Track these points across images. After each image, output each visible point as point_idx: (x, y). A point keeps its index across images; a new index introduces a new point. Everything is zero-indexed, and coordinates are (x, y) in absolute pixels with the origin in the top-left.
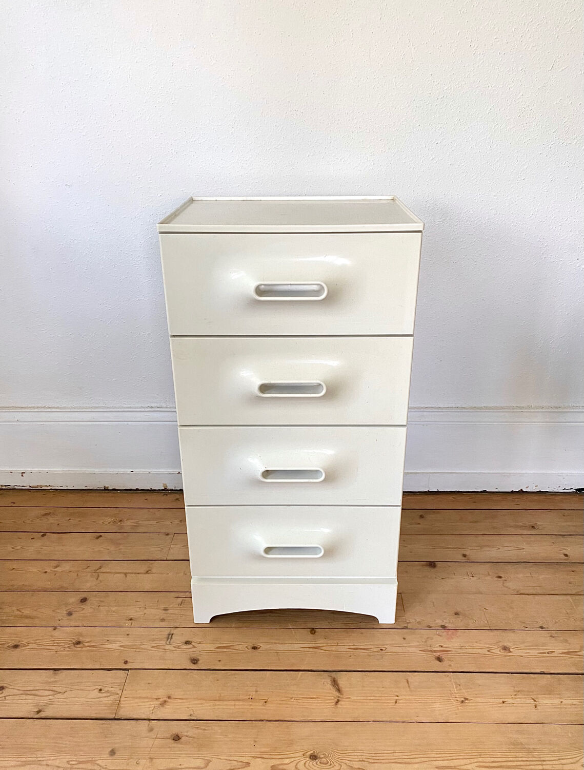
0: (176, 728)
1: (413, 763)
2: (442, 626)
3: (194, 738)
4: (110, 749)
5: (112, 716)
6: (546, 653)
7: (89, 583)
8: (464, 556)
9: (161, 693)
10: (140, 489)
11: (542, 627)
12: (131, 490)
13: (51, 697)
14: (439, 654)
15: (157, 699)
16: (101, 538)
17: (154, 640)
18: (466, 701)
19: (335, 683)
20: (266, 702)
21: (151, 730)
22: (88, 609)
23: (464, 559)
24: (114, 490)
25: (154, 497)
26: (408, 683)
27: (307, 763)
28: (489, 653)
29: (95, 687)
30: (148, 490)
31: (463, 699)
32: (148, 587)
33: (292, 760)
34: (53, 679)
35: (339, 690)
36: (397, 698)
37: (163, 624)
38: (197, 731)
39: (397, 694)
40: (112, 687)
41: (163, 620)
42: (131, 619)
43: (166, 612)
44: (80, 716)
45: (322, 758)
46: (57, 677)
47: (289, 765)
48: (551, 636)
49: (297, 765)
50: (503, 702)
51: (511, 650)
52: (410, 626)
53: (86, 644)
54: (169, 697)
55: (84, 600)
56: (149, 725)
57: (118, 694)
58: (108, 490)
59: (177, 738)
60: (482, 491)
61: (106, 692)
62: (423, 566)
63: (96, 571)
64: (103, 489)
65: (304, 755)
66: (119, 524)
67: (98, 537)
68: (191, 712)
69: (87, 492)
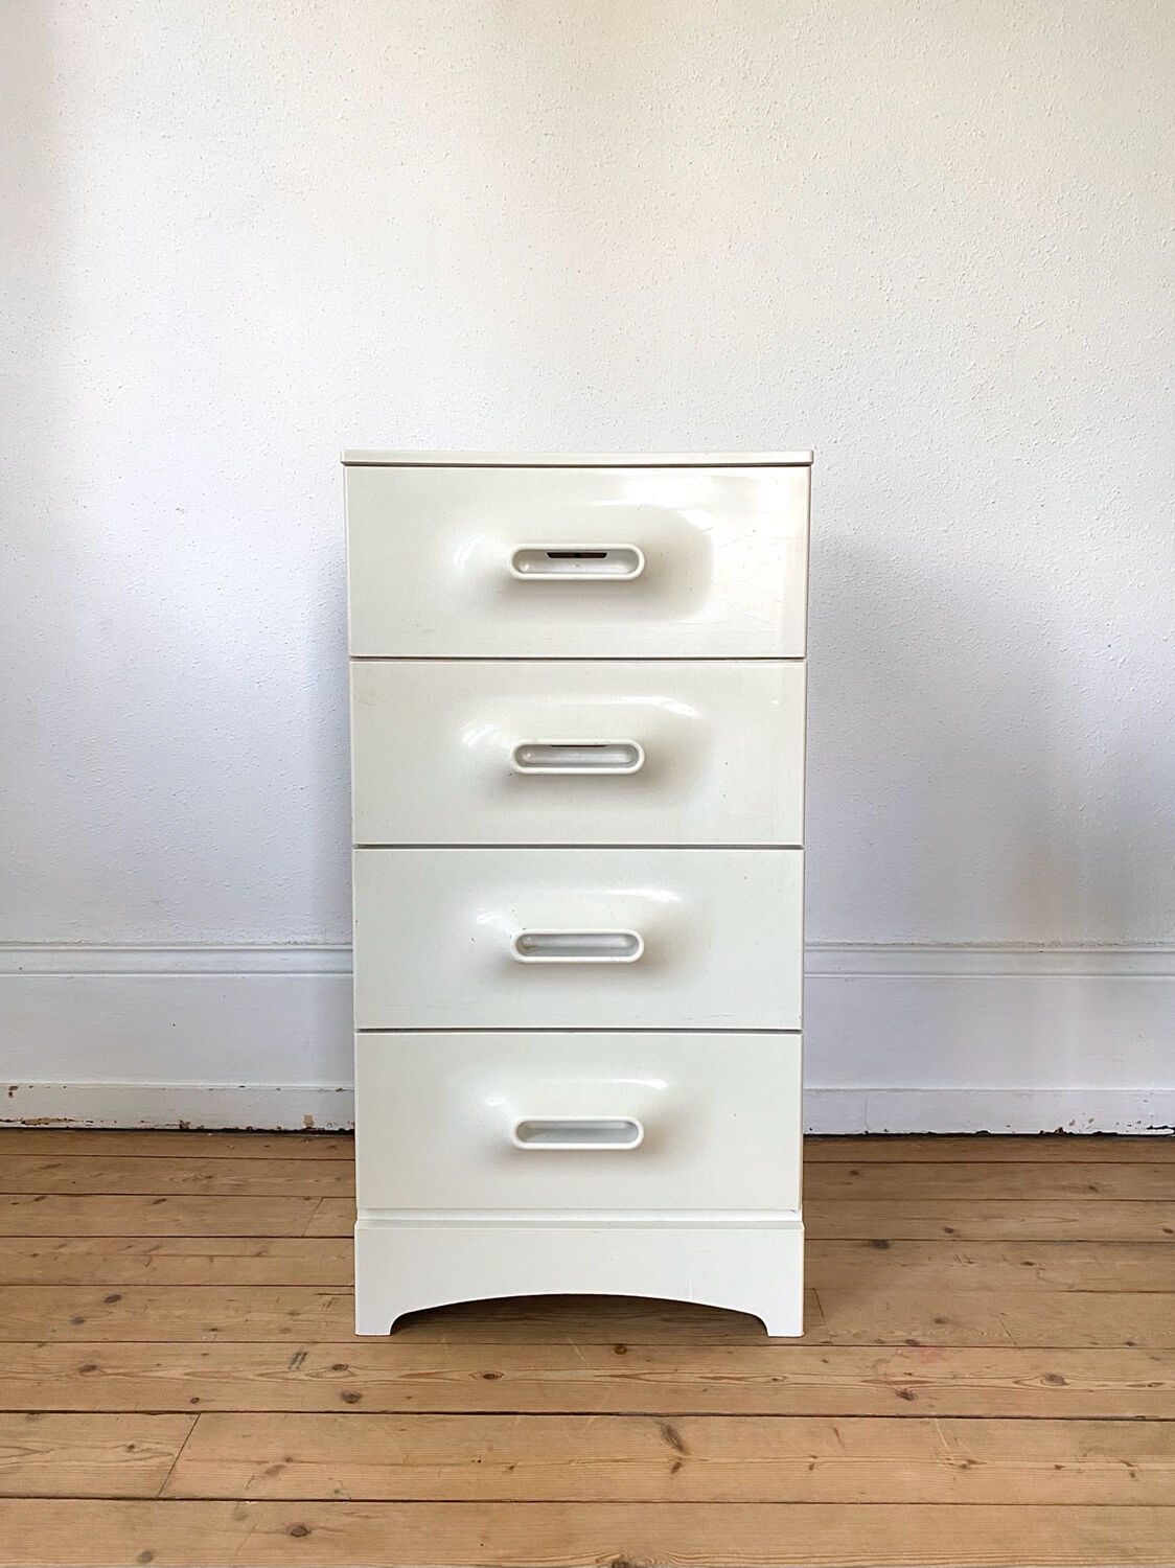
0: (298, 1514)
2: (907, 1341)
3: (340, 1531)
4: (141, 1551)
5: (154, 1494)
6: (1143, 1386)
7: (130, 1271)
8: (950, 1231)
9: (274, 1452)
10: (255, 1126)
11: (1130, 1344)
12: (236, 1131)
13: (15, 1459)
14: (903, 1387)
15: (259, 1463)
16: (164, 1203)
17: (261, 1364)
18: (973, 1466)
19: (670, 1435)
20: (512, 1468)
21: (241, 1517)
22: (119, 1313)
23: (947, 1236)
24: (200, 1130)
25: (283, 1142)
26: (838, 1435)
28: (1017, 1386)
29: (121, 1443)
30: (272, 1131)
31: (964, 1462)
32: (258, 1278)
34: (23, 1428)
35: (680, 1447)
36: (813, 1460)
37: (288, 1337)
38: (346, 1519)
39: (814, 1454)
40: (158, 1443)
41: (287, 1330)
42: (213, 1330)
43: (296, 1317)
44: (79, 1492)
46: (33, 1424)
48: (1153, 1358)
50: (1058, 1467)
51: (1066, 1381)
52: (835, 1341)
53: (110, 1371)
54: (288, 1460)
55: (114, 1299)
56: (237, 1509)
57: (171, 1454)
58: (188, 1130)
59: (300, 1532)
60: (978, 1133)
61: (142, 1451)
62: (861, 1246)
63: (146, 1254)
64: (178, 1128)
65: (597, 1561)
66: (205, 1182)
67: (157, 1202)
68: (338, 1486)
69: (143, 1133)
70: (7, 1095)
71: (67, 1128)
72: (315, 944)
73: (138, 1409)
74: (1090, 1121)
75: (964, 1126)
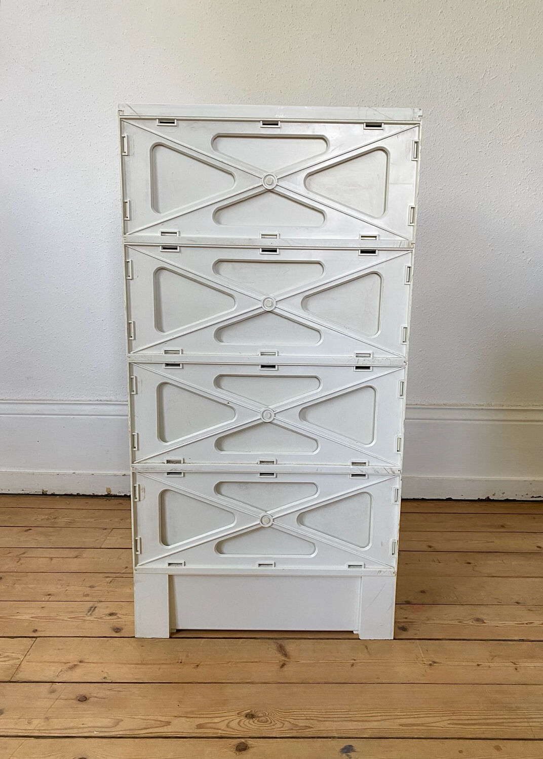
0: (83, 690)
1: (372, 721)
2: (406, 602)
3: (104, 699)
5: (8, 679)
6: (523, 624)
7: (7, 565)
8: (430, 547)
9: (73, 658)
10: (81, 494)
11: (518, 603)
12: (71, 495)
14: (403, 624)
15: (65, 663)
16: (30, 531)
17: (72, 612)
18: (435, 664)
19: (281, 649)
20: (197, 666)
21: (53, 692)
23: (430, 549)
24: (53, 495)
25: (96, 500)
26: (367, 649)
27: (241, 724)
28: (460, 624)
30: (90, 496)
31: (431, 662)
32: (74, 568)
33: (223, 718)
35: (286, 655)
36: (353, 661)
37: (87, 599)
38: (108, 693)
39: (355, 658)
40: (13, 653)
41: (87, 595)
42: (49, 595)
43: (93, 589)
45: (261, 717)
47: (219, 724)
48: (529, 610)
49: (228, 723)
50: (478, 665)
51: (485, 621)
54: (81, 662)
56: (51, 687)
57: (19, 659)
58: (46, 495)
59: (83, 699)
60: (447, 499)
61: (4, 657)
63: (17, 556)
64: (41, 493)
65: (238, 714)
66: (53, 520)
67: (26, 531)
68: (105, 675)
69: (24, 496)
72: (111, 401)
73: (4, 636)
74: (503, 493)
75: (440, 496)
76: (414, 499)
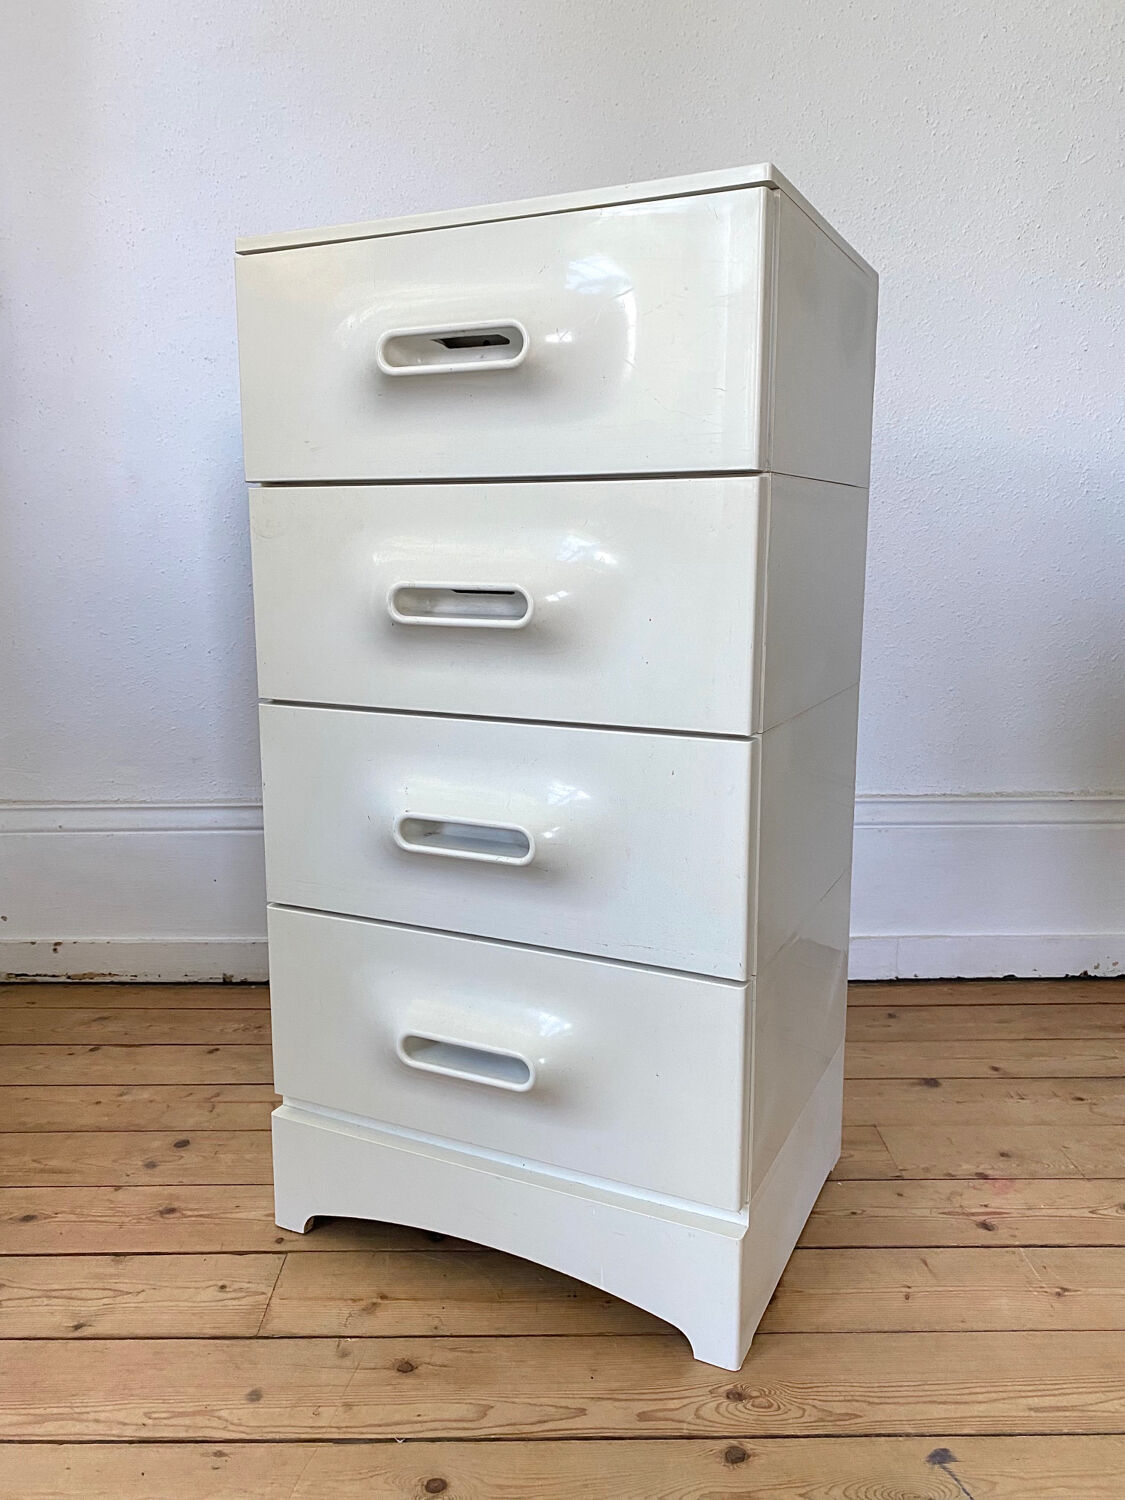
0: (403, 1350)
1: (973, 1402)
2: (977, 1174)
3: (447, 1366)
4: (249, 1390)
5: (253, 1332)
7: (191, 1116)
8: (996, 1069)
9: (367, 1290)
13: (106, 1301)
14: (982, 1218)
15: (354, 1301)
16: (218, 1052)
18: (1066, 1293)
21: (344, 1355)
22: (189, 1157)
23: (995, 1074)
24: (244, 983)
26: (926, 1264)
27: (722, 1409)
28: (1094, 1216)
29: (211, 1283)
31: (1059, 1290)
33: (686, 1401)
34: (112, 1270)
36: (908, 1290)
38: (451, 1355)
39: (908, 1284)
40: (249, 1282)
44: (174, 1332)
45: (757, 1397)
46: (120, 1267)
47: (680, 1411)
49: (697, 1410)
52: (905, 1174)
53: (190, 1213)
54: (383, 1297)
55: (182, 1144)
56: (338, 1346)
57: (263, 1293)
58: (232, 983)
59: (407, 1368)
60: (1005, 977)
61: (235, 1291)
62: (913, 1084)
63: (207, 1100)
64: (221, 981)
65: (711, 1392)
66: (256, 1031)
67: (211, 1052)
68: (436, 1322)
69: (189, 986)
70: (52, 951)
71: (112, 983)
73: (224, 1250)
74: (1115, 964)
75: (993, 971)
76: (941, 979)
